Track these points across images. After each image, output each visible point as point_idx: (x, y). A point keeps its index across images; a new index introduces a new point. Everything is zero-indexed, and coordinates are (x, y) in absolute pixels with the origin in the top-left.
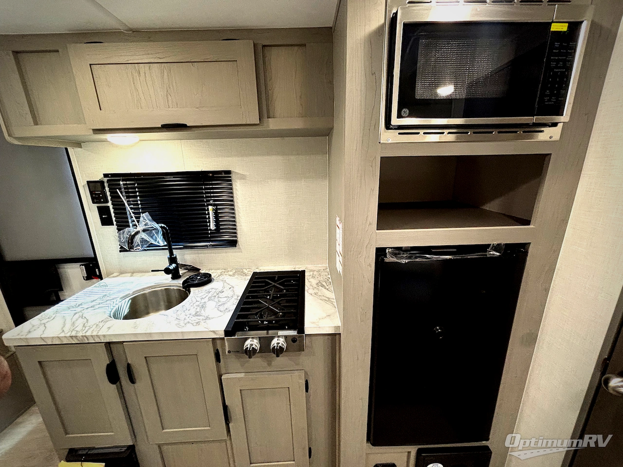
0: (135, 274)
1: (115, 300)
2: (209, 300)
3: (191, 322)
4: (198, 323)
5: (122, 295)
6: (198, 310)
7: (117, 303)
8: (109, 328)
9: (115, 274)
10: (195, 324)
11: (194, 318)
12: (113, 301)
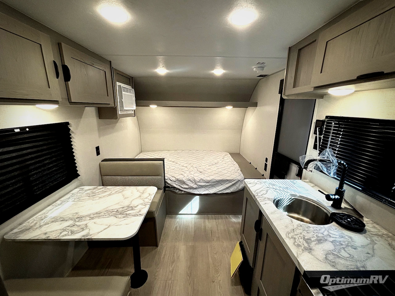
0: (316, 187)
1: (286, 193)
2: (332, 242)
3: (296, 240)
4: (298, 246)
5: (293, 193)
6: (313, 239)
7: (287, 195)
8: (266, 203)
9: (307, 180)
10: (296, 244)
11: (302, 240)
12: (285, 193)
